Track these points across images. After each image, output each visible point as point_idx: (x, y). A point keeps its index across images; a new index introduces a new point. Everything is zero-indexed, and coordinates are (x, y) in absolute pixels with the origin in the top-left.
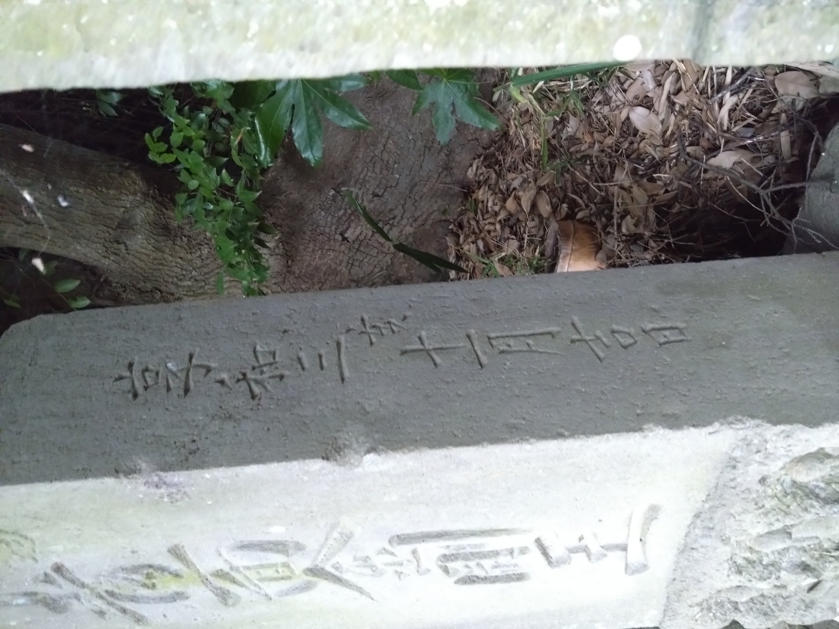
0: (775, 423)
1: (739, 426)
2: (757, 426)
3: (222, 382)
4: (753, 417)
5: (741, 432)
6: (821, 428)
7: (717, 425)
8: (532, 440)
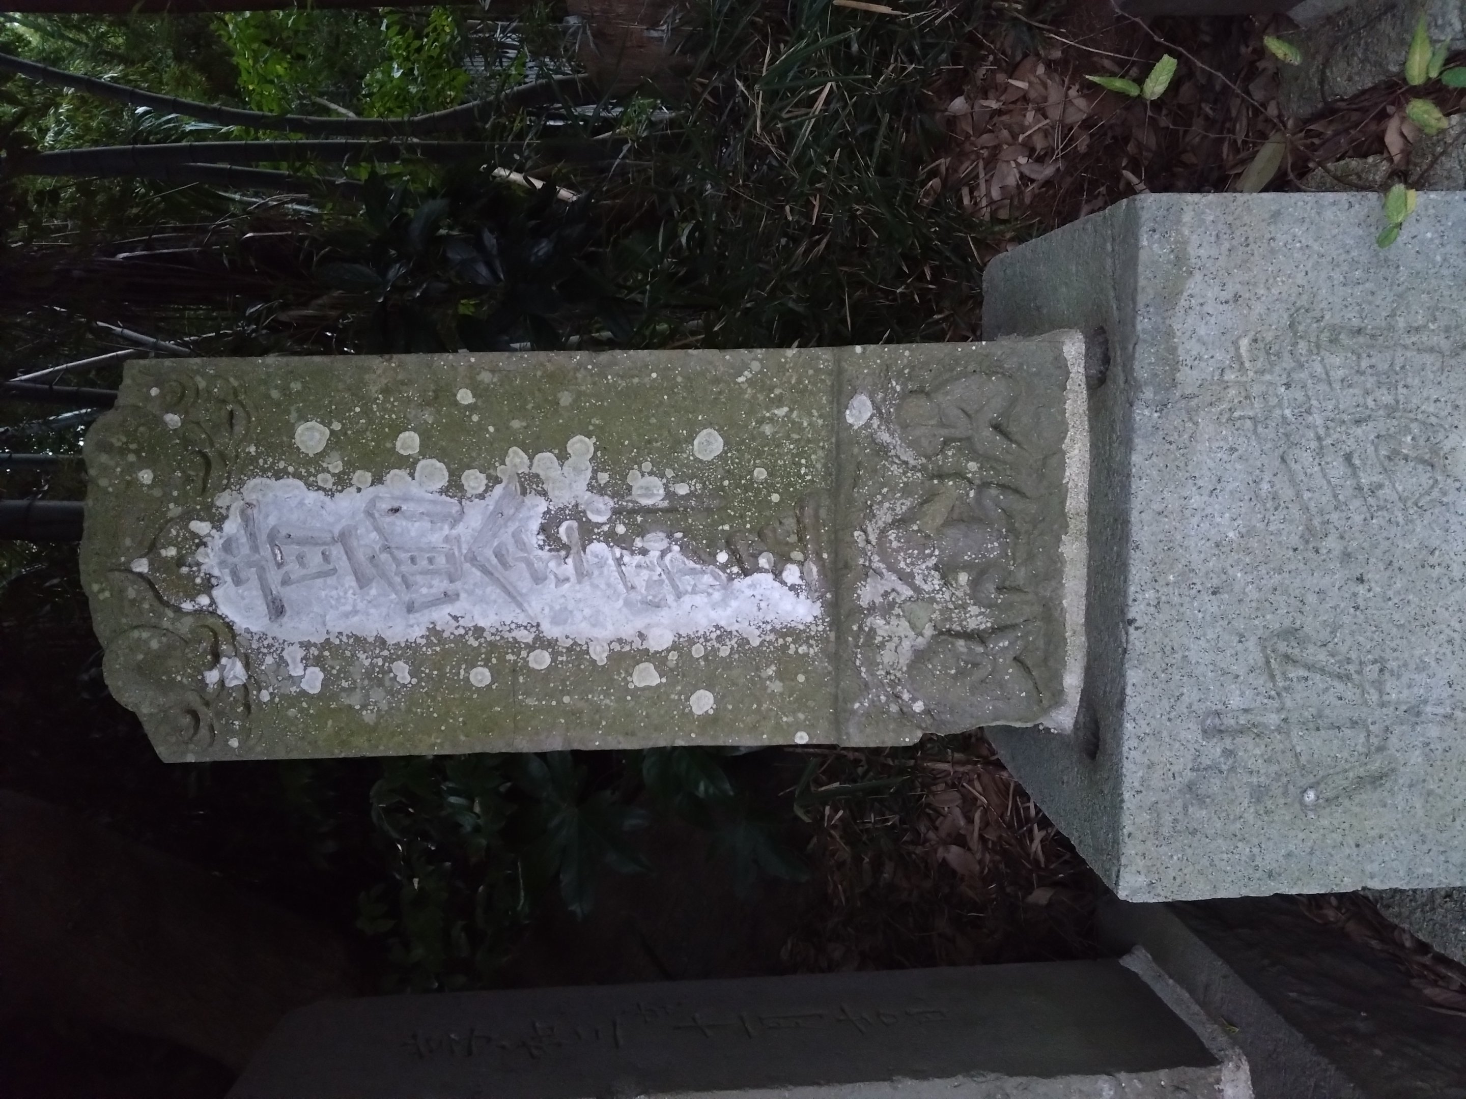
0: (1011, 1074)
1: (981, 1079)
2: (997, 1079)
3: (503, 1047)
4: (993, 1071)
5: (984, 1086)
6: (1052, 1080)
7: (960, 1077)
8: (790, 1087)
